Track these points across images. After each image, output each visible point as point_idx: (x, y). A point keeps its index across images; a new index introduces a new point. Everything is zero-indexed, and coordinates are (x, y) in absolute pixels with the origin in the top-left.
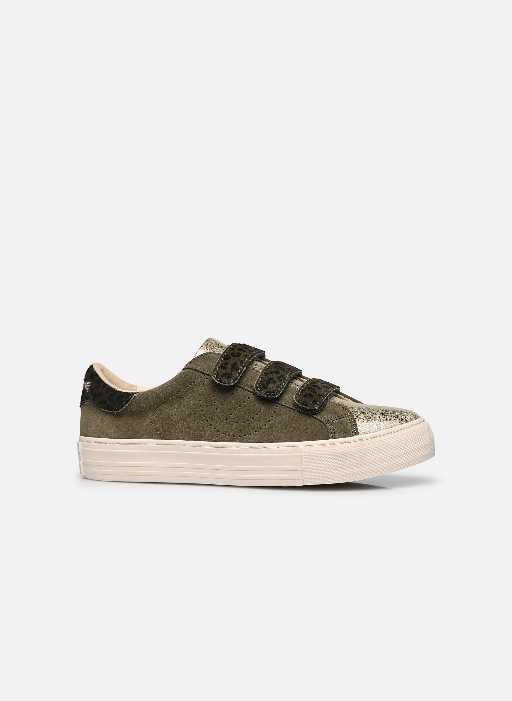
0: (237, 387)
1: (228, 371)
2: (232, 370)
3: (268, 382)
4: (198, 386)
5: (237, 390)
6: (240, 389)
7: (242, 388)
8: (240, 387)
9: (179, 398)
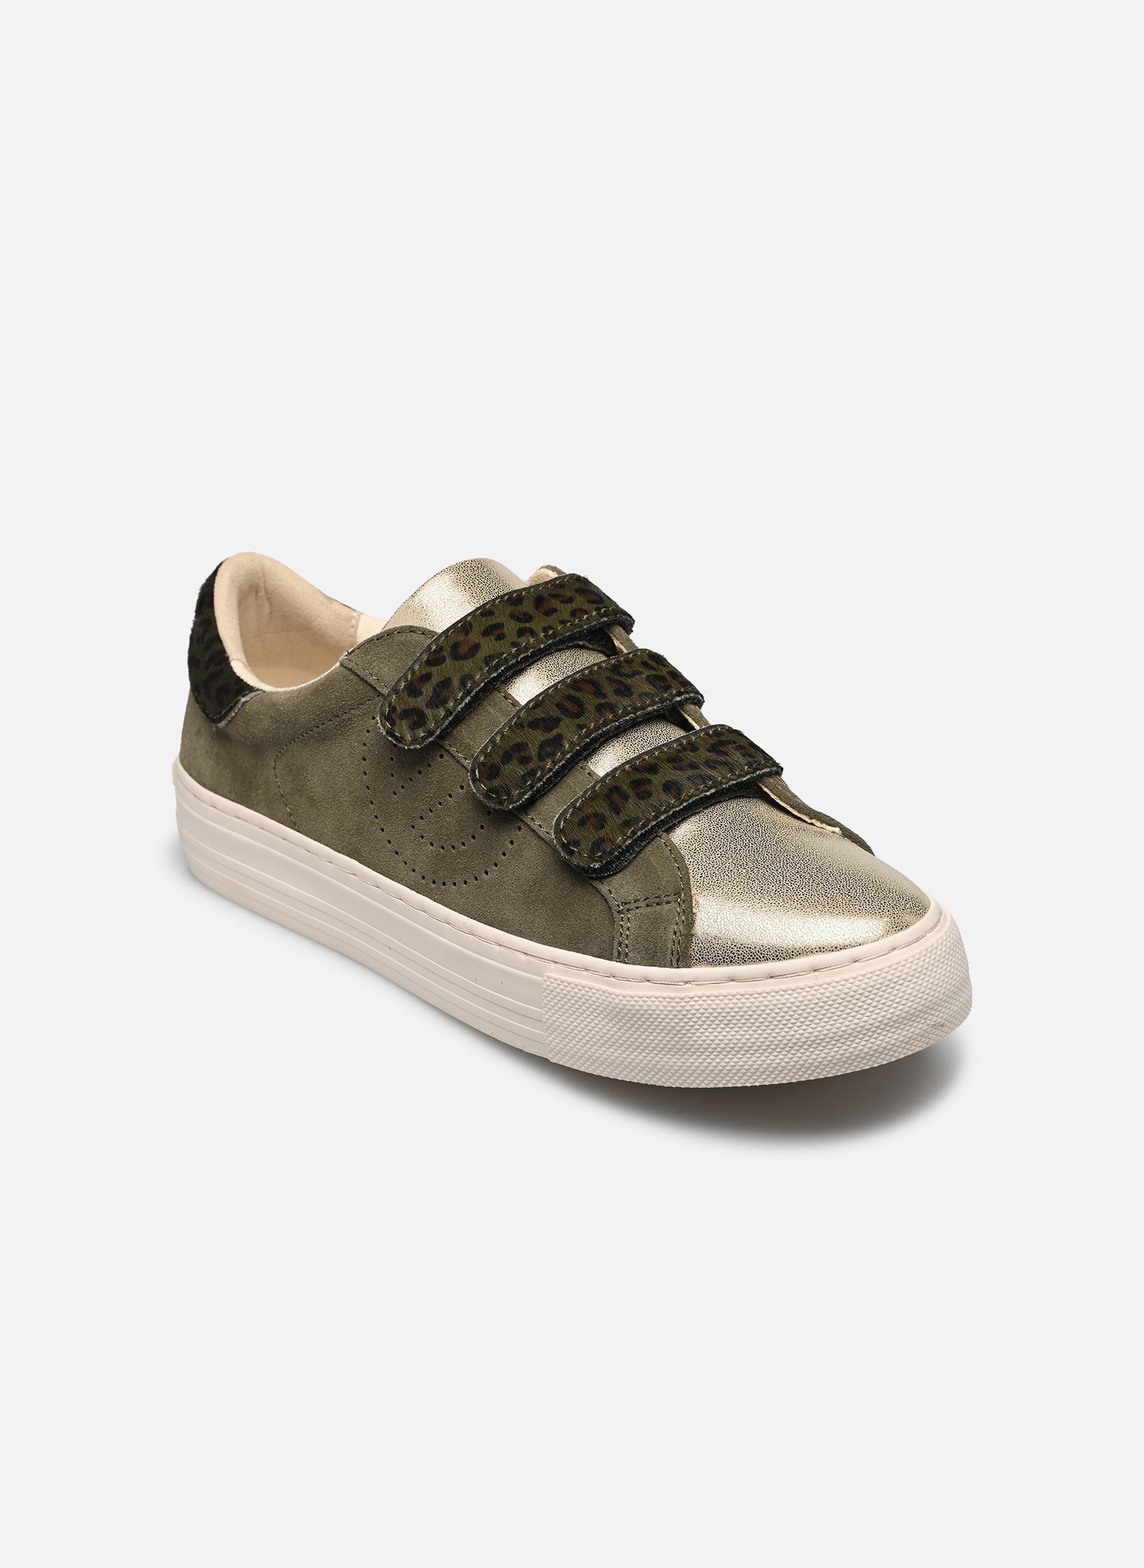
0: (442, 750)
1: (420, 702)
2: (429, 705)
3: (507, 758)
4: (361, 720)
5: (441, 756)
6: (446, 757)
7: (453, 756)
8: (448, 751)
9: (323, 739)
